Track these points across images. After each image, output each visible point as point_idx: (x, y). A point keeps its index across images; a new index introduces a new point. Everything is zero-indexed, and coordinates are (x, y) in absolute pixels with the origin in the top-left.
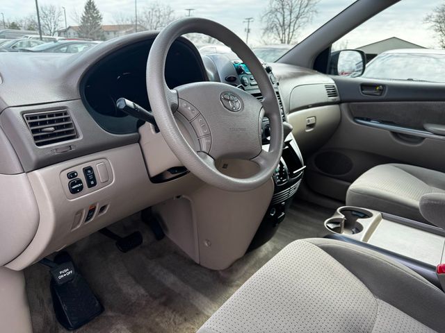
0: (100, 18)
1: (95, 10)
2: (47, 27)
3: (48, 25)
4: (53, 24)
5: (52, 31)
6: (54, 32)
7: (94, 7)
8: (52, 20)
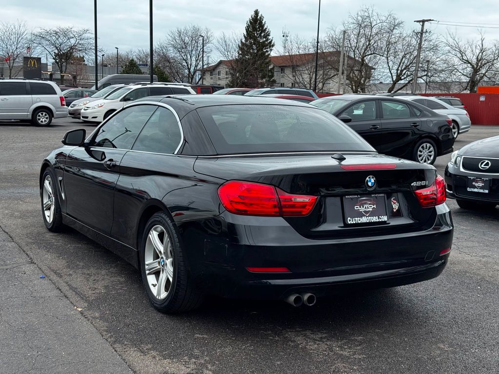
0: (271, 45)
1: (263, 31)
2: (184, 64)
3: (186, 60)
4: (194, 58)
5: (192, 70)
6: (195, 72)
7: (261, 25)
8: (194, 52)
